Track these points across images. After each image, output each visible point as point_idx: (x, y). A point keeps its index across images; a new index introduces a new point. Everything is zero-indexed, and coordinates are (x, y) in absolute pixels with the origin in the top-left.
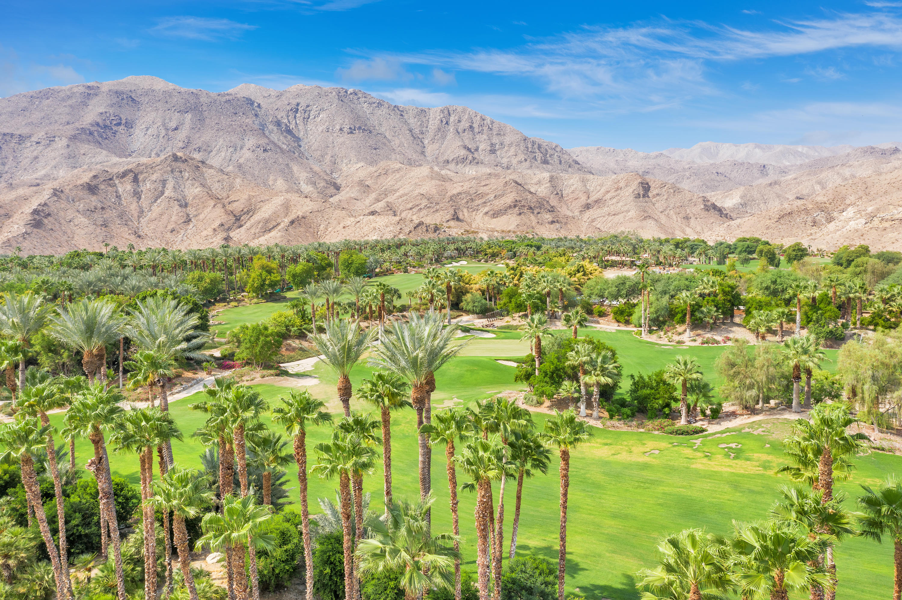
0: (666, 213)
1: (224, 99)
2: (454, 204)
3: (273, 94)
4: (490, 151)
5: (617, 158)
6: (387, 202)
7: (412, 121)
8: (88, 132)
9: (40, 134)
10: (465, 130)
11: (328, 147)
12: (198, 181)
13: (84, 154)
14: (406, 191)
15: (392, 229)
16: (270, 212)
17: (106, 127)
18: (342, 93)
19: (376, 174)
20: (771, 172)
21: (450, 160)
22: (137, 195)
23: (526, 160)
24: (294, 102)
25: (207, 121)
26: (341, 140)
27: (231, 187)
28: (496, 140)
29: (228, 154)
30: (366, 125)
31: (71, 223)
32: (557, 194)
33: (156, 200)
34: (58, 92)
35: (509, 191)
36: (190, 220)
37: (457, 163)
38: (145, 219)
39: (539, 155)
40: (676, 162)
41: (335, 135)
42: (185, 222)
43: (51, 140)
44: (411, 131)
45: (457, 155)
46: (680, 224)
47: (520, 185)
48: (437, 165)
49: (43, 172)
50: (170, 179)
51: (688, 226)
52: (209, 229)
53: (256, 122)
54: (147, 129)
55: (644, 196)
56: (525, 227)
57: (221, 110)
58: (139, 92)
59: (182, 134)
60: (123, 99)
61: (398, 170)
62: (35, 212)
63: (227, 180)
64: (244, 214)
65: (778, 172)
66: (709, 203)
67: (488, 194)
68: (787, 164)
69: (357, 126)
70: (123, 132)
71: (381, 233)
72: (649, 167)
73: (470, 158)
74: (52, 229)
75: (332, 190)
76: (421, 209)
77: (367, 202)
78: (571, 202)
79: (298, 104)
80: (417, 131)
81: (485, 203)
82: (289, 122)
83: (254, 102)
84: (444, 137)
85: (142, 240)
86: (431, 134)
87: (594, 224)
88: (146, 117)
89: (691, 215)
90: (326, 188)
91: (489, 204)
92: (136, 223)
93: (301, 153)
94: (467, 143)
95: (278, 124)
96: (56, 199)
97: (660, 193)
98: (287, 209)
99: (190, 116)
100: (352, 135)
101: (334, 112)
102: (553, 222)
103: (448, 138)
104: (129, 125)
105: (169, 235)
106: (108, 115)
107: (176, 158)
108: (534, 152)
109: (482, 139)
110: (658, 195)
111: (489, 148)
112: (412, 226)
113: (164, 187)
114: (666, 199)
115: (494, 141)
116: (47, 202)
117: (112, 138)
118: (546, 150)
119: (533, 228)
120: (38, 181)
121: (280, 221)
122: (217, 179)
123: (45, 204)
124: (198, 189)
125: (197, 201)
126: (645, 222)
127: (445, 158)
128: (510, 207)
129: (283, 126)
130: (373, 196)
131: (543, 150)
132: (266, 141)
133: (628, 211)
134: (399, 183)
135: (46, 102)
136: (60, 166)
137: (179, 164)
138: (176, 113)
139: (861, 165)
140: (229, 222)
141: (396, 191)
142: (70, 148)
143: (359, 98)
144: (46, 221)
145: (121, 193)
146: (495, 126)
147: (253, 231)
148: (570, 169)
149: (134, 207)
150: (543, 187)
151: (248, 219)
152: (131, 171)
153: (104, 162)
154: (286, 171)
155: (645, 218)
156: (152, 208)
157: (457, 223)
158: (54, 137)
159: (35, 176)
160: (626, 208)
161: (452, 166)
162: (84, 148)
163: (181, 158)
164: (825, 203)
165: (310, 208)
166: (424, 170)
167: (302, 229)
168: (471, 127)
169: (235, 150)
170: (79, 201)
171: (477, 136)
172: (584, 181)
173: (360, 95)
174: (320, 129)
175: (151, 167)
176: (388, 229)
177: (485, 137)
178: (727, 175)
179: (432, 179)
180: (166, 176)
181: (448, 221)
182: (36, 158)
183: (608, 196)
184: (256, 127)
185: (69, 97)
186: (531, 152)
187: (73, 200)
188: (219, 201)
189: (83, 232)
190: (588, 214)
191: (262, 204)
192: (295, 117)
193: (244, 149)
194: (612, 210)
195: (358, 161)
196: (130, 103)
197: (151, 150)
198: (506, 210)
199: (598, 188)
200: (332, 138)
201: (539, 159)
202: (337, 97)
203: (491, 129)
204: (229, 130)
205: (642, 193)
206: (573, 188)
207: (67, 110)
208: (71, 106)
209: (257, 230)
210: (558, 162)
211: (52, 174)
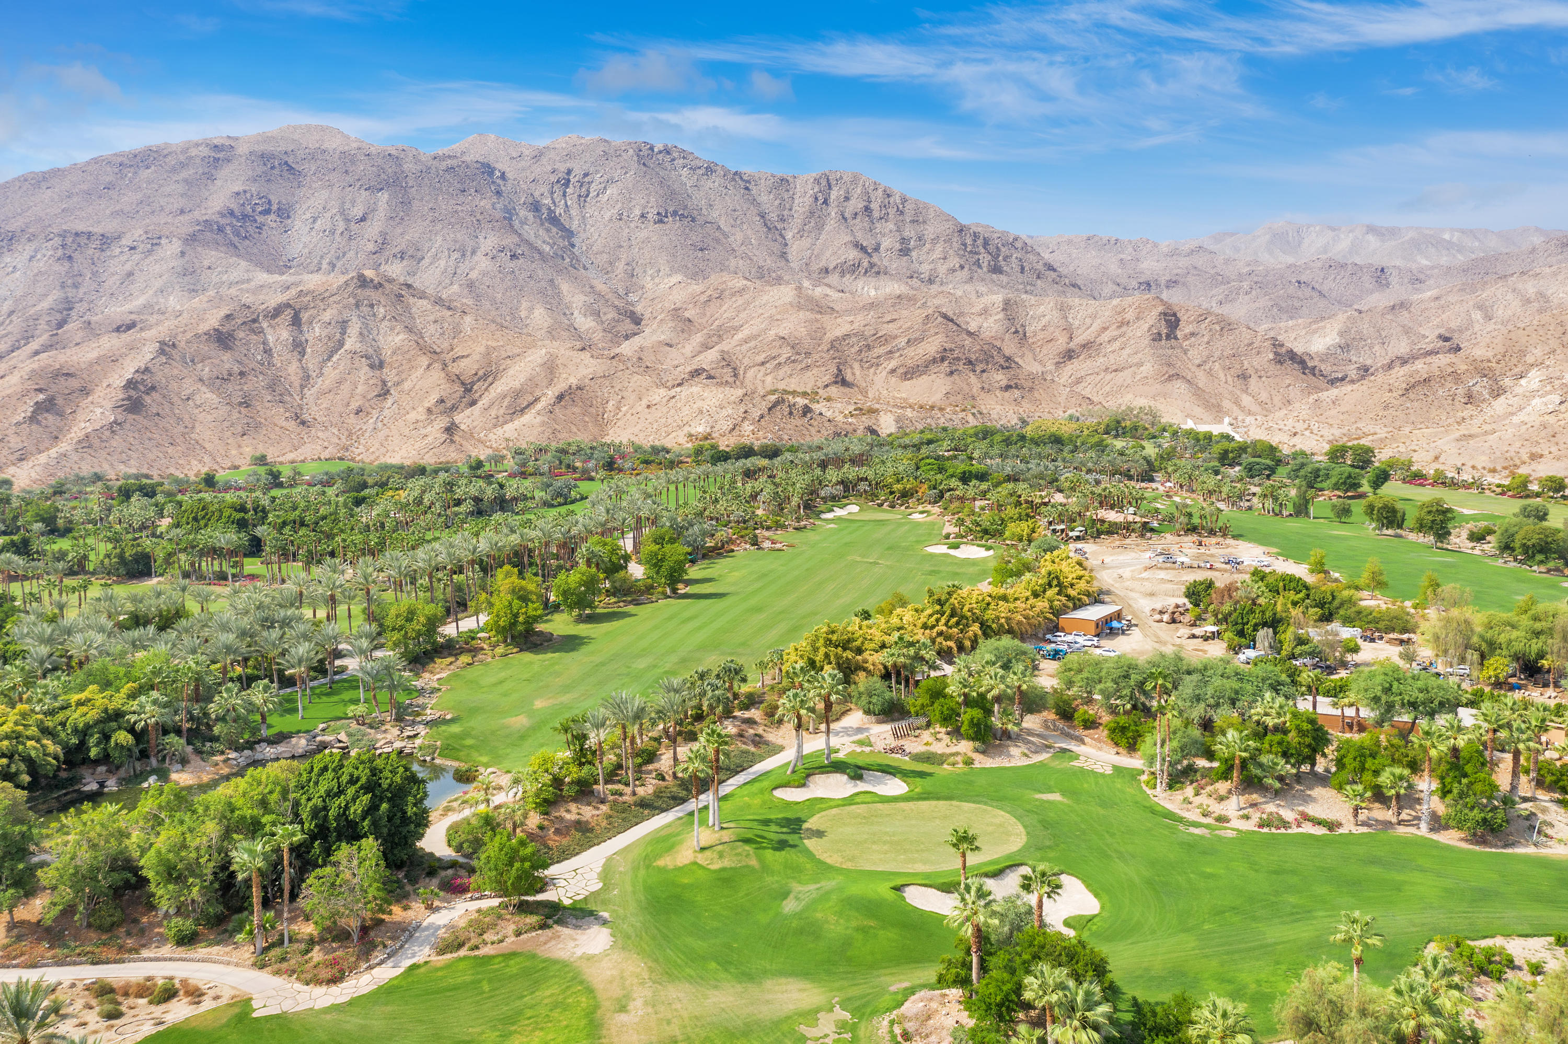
0: (1207, 367)
1: (444, 165)
2: (836, 355)
3: (527, 152)
4: (900, 250)
5: (1122, 256)
6: (723, 351)
7: (764, 198)
8: (215, 227)
9: (135, 234)
10: (856, 214)
11: (621, 247)
12: (401, 321)
13: (209, 268)
14: (755, 330)
15: (730, 411)
16: (522, 378)
17: (245, 217)
18: (645, 152)
19: (703, 298)
20: (1394, 280)
21: (831, 267)
22: (299, 347)
23: (962, 267)
24: (563, 168)
25: (416, 204)
26: (643, 234)
27: (457, 331)
28: (910, 231)
29: (451, 263)
30: (685, 208)
31: (190, 402)
32: (1016, 332)
33: (330, 358)
34: (165, 156)
35: (932, 331)
36: (388, 391)
37: (843, 274)
38: (314, 390)
39: (985, 259)
40: (1227, 261)
41: (632, 225)
42: (379, 396)
43: (155, 242)
44: (762, 216)
45: (842, 259)
46: (1230, 388)
47: (952, 321)
48: (809, 277)
49: (140, 301)
50: (354, 319)
51: (1246, 391)
52: (420, 409)
53: (498, 206)
54: (315, 220)
55: (1168, 337)
56: (960, 397)
57: (438, 185)
58: (300, 154)
59: (373, 229)
60: (273, 168)
61: (741, 291)
62: (131, 384)
63: (449, 320)
64: (479, 380)
65: (1406, 280)
66: (1283, 350)
67: (896, 337)
68: (1425, 262)
69: (671, 209)
70: (274, 225)
71: (711, 421)
72: (1179, 271)
73: (865, 264)
74: (158, 414)
75: (628, 326)
76: (780, 364)
77: (688, 349)
78: (1041, 347)
79: (569, 172)
80: (773, 216)
81: (891, 352)
82: (554, 202)
83: (495, 169)
84: (820, 228)
85: (307, 430)
86: (797, 221)
87: (1080, 387)
88: (313, 199)
89: (1251, 371)
90: (618, 321)
91: (897, 354)
92: (297, 398)
93: (574, 257)
94: (860, 236)
95: (536, 207)
96: (163, 359)
97: (1197, 331)
98: (551, 373)
99: (386, 196)
100: (661, 225)
101: (630, 185)
102: (1008, 388)
103: (827, 228)
104: (284, 213)
105: (352, 419)
106: (248, 195)
107: (363, 282)
108: (976, 253)
109: (887, 231)
110: (1192, 334)
111: (898, 246)
112: (764, 406)
113: (343, 333)
114: (1208, 343)
115: (906, 234)
116: (149, 365)
117: (256, 236)
118: (997, 248)
119: (973, 398)
120: (133, 317)
121: (539, 394)
122: (432, 318)
123: (147, 369)
124: (401, 336)
125: (400, 357)
126: (1169, 385)
127: (823, 264)
128: (934, 361)
129: (544, 210)
130: (698, 338)
131: (991, 248)
132: (516, 239)
133: (1140, 364)
134: (743, 315)
135: (145, 174)
136: (170, 290)
137: (368, 292)
138: (362, 191)
139: (1555, 274)
140: (454, 396)
141: (736, 329)
142: (187, 258)
143: (673, 160)
144: (148, 400)
145: (271, 345)
146: (909, 206)
147: (493, 412)
148: (1039, 282)
149: (293, 368)
150: (991, 320)
151: (486, 389)
152: (288, 305)
153: (243, 282)
154: (549, 293)
155: (1170, 378)
156: (325, 370)
157: (842, 389)
158: (160, 238)
159: (128, 307)
160: (1135, 359)
161: (834, 279)
162: (210, 256)
163: (372, 281)
164: (1489, 361)
165: (591, 370)
166: (786, 294)
167: (576, 410)
168: (867, 208)
169: (463, 255)
170: (202, 361)
171: (878, 225)
172: (1063, 309)
173: (676, 155)
174: (607, 216)
175: (321, 298)
176: (724, 413)
177: (891, 226)
178: (1317, 286)
179: (800, 308)
180: (346, 315)
181: (827, 386)
182: (130, 274)
183: (1105, 337)
184: (498, 214)
185: (183, 165)
186: (971, 252)
187: (192, 361)
188: (436, 357)
189: (210, 418)
190: (1071, 368)
191: (508, 361)
192: (564, 195)
193: (479, 253)
194: (1113, 361)
195: (673, 271)
196: (285, 174)
197: (322, 257)
198: (927, 367)
199: (1088, 321)
200: (627, 230)
201: (986, 264)
202: (635, 158)
203: (902, 213)
204: (453, 220)
205: (1164, 331)
206: (1044, 321)
207: (181, 188)
208: (186, 181)
209: (502, 411)
210: (1019, 270)
211: (157, 303)
